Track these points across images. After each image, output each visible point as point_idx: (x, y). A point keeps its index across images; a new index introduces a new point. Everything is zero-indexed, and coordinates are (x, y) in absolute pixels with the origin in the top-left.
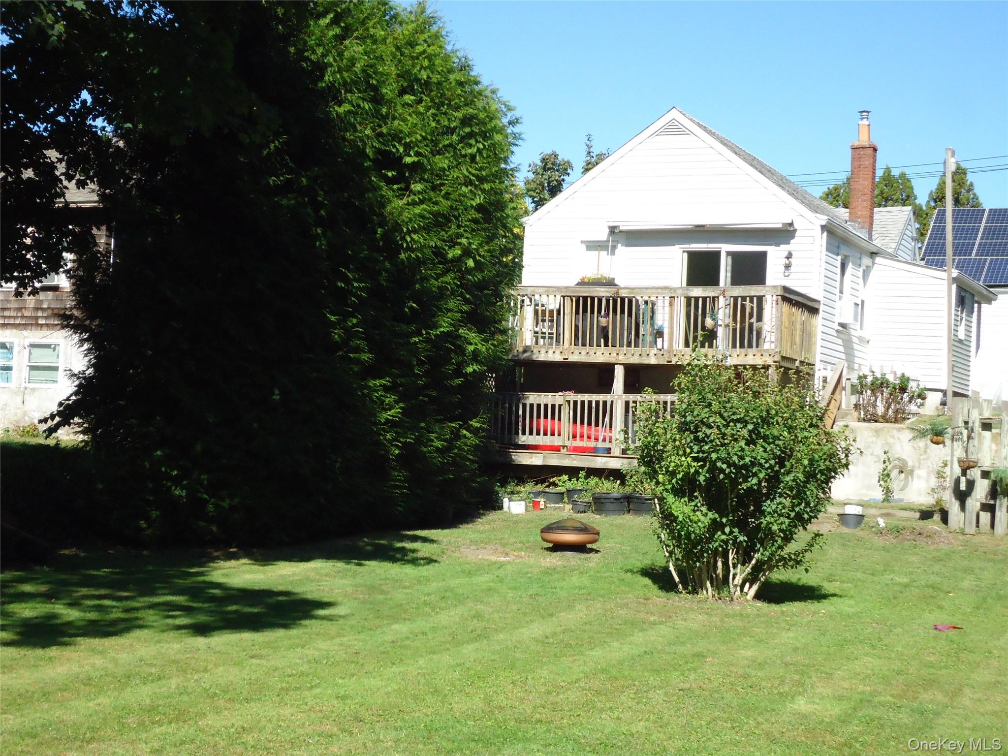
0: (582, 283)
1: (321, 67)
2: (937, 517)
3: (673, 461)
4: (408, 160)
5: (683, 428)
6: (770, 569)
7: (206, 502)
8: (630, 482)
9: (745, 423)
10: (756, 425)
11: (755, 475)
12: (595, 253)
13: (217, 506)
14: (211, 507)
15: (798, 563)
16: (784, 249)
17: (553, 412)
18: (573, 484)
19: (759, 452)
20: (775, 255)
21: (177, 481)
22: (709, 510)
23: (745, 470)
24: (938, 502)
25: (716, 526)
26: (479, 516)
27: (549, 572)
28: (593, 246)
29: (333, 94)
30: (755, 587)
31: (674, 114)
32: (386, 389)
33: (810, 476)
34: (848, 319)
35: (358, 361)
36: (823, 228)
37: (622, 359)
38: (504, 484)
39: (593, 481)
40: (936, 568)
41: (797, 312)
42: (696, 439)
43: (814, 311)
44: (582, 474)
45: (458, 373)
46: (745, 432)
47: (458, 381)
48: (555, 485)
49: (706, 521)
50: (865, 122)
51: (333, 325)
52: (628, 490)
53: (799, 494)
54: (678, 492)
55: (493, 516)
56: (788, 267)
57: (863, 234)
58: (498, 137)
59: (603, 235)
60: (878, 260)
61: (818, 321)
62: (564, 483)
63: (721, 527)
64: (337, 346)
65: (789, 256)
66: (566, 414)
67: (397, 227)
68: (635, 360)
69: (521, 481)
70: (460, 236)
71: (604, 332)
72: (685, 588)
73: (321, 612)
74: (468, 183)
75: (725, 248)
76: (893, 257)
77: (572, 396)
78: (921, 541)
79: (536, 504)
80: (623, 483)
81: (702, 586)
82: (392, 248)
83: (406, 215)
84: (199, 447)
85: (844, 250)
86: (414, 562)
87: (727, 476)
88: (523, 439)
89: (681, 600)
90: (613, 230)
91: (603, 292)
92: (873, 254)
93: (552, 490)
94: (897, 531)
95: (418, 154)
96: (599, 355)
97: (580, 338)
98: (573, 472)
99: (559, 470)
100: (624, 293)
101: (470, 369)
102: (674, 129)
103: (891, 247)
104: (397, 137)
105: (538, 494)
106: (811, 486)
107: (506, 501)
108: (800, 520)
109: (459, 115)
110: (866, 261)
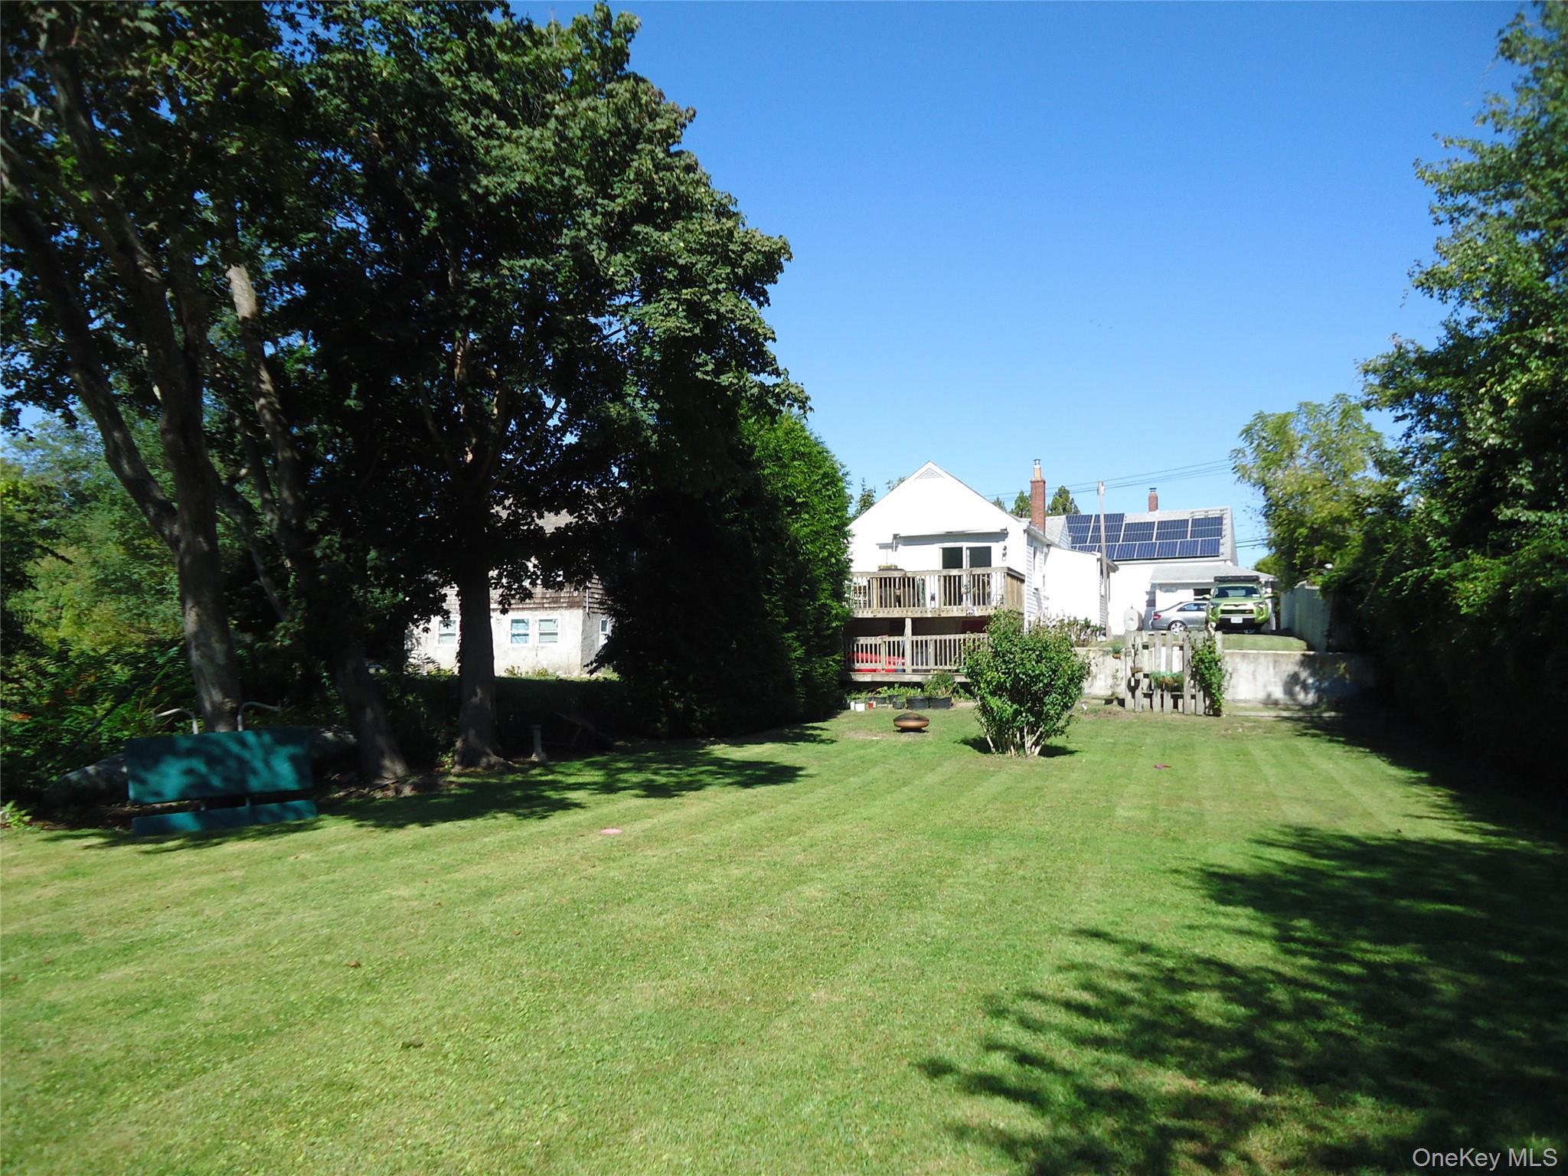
0: (881, 570)
1: (752, 448)
2: (1115, 702)
3: (990, 675)
4: (799, 500)
5: (996, 654)
6: (1049, 736)
7: (696, 711)
8: (929, 689)
9: (1034, 651)
10: (1041, 652)
11: (1041, 681)
12: (884, 551)
13: (702, 713)
14: (698, 714)
15: (1063, 732)
16: (1002, 544)
17: (875, 649)
18: (891, 692)
19: (1042, 667)
20: (996, 548)
21: (677, 699)
22: (1013, 703)
23: (1036, 679)
24: (1113, 694)
25: (1017, 713)
26: (839, 713)
27: (908, 744)
28: (883, 546)
29: (758, 464)
30: (1038, 748)
31: (930, 465)
32: (795, 639)
33: (1071, 680)
34: (1039, 585)
35: (779, 622)
36: (1025, 531)
37: (910, 614)
38: (849, 693)
39: (903, 690)
40: (1126, 732)
41: (1015, 582)
42: (1004, 661)
43: (1023, 581)
44: (896, 685)
45: (828, 628)
46: (1034, 656)
47: (830, 632)
48: (879, 693)
49: (1010, 711)
50: (1038, 466)
51: (766, 601)
52: (927, 694)
53: (1065, 692)
54: (993, 694)
55: (845, 713)
56: (1004, 555)
57: (1042, 533)
58: (840, 484)
59: (889, 540)
60: (1052, 548)
61: (1025, 586)
62: (885, 692)
63: (1021, 713)
64: (768, 614)
65: (1005, 549)
66: (884, 650)
67: (797, 541)
68: (918, 615)
69: (860, 691)
70: (825, 544)
71: (898, 599)
72: (997, 750)
73: (800, 773)
74: (828, 512)
75: (965, 545)
76: (1059, 547)
77: (887, 638)
78: (1111, 717)
79: (871, 705)
80: (923, 690)
81: (1008, 749)
82: (795, 553)
83: (802, 533)
84: (691, 678)
85: (1035, 544)
86: (822, 741)
87: (1025, 683)
88: (857, 666)
89: (994, 758)
90: (895, 536)
91: (896, 574)
92: (1049, 546)
93: (877, 696)
94: (1095, 712)
95: (804, 497)
96: (896, 613)
97: (883, 603)
98: (890, 685)
99: (882, 684)
100: (909, 575)
101: (834, 625)
102: (930, 474)
103: (1056, 541)
104: (792, 486)
105: (870, 699)
106: (1072, 686)
107: (852, 704)
108: (1066, 707)
109: (821, 472)
110: (1045, 549)
